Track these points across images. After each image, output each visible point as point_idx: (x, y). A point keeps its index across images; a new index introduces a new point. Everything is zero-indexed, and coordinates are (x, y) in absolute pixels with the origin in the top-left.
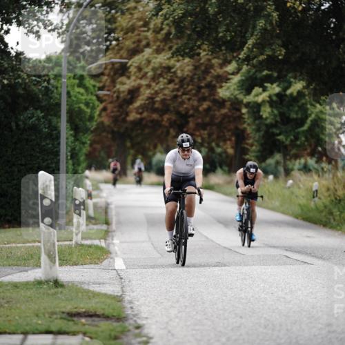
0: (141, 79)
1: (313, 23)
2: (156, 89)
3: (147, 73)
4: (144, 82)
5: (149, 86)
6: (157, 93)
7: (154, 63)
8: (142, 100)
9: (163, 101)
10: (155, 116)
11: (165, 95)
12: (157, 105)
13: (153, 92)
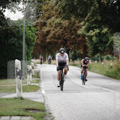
0: (51, 27)
2: (56, 31)
3: (53, 25)
4: (52, 28)
5: (53, 30)
6: (56, 32)
7: (55, 22)
8: (51, 35)
9: (58, 35)
10: (56, 40)
11: (59, 33)
12: (56, 37)
13: (55, 32)
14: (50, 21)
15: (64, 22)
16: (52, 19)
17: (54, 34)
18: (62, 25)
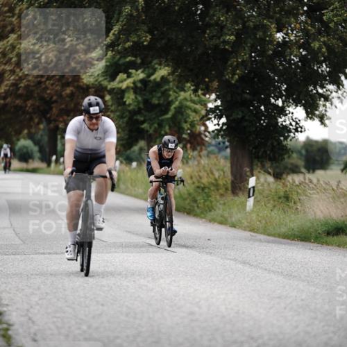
0: (5, 64)
1: (179, 9)
2: (20, 74)
3: (11, 58)
4: (8, 68)
5: (13, 72)
6: (21, 79)
7: (19, 48)
8: (6, 86)
9: (27, 87)
10: (18, 102)
11: (29, 81)
12: (20, 92)
13: (17, 78)
14: (3, 47)
16: (8, 41)
17: (15, 85)
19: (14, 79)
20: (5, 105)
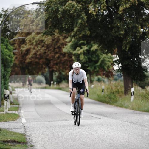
0: (31, 45)
2: (37, 49)
3: (33, 43)
4: (32, 47)
5: (34, 48)
6: (37, 51)
7: (36, 39)
8: (32, 54)
9: (40, 54)
10: (37, 60)
11: (41, 52)
12: (38, 56)
13: (36, 51)
14: (30, 38)
15: (46, 39)
16: (32, 36)
17: (35, 54)
18: (45, 43)
19: (35, 52)
20: (31, 62)
